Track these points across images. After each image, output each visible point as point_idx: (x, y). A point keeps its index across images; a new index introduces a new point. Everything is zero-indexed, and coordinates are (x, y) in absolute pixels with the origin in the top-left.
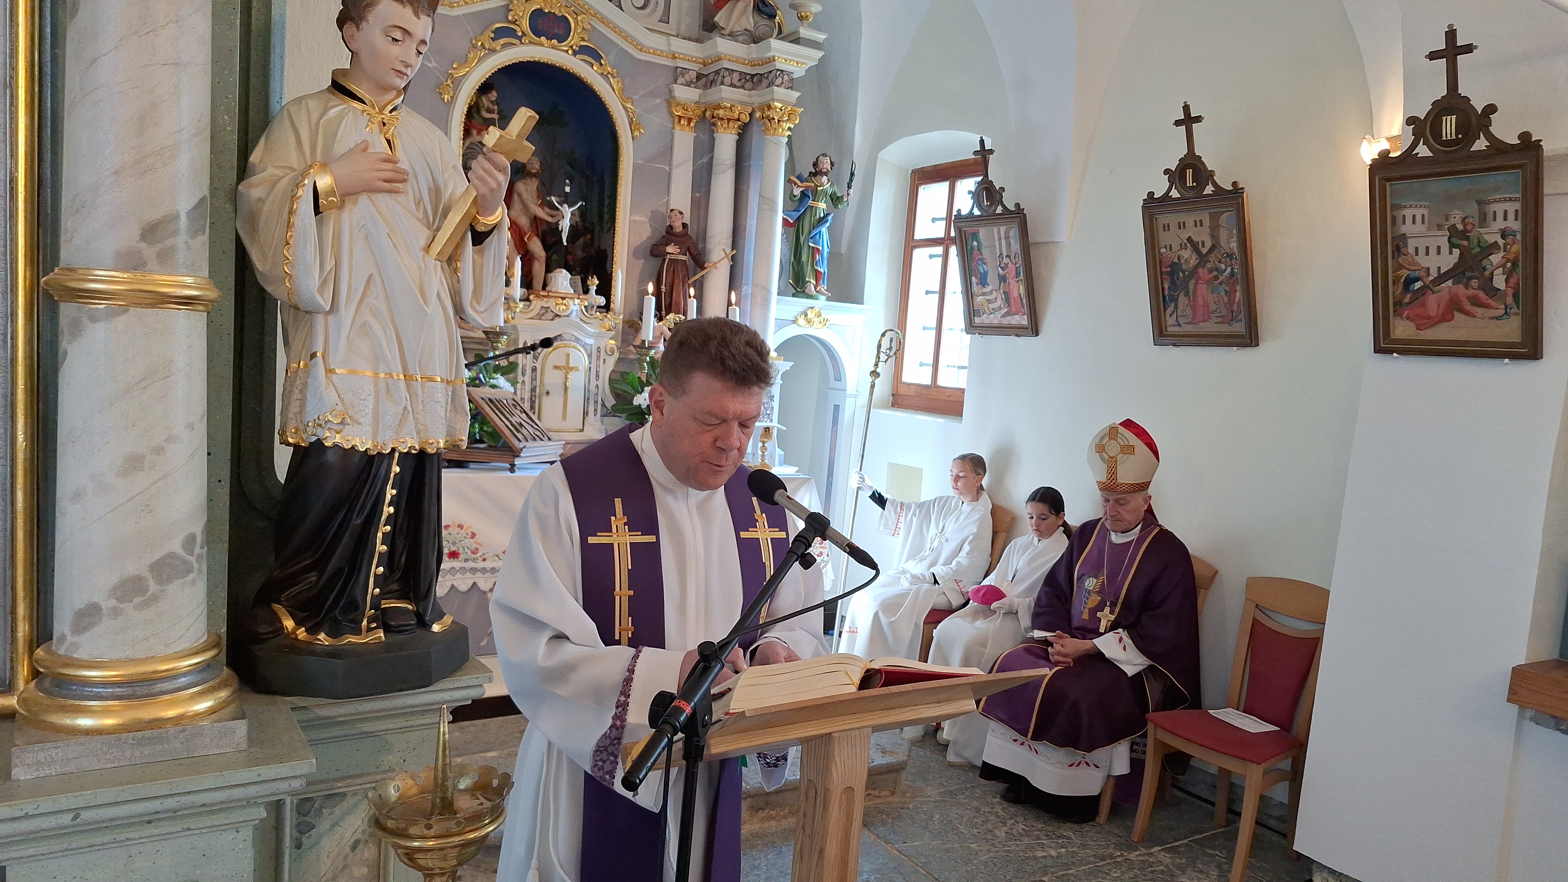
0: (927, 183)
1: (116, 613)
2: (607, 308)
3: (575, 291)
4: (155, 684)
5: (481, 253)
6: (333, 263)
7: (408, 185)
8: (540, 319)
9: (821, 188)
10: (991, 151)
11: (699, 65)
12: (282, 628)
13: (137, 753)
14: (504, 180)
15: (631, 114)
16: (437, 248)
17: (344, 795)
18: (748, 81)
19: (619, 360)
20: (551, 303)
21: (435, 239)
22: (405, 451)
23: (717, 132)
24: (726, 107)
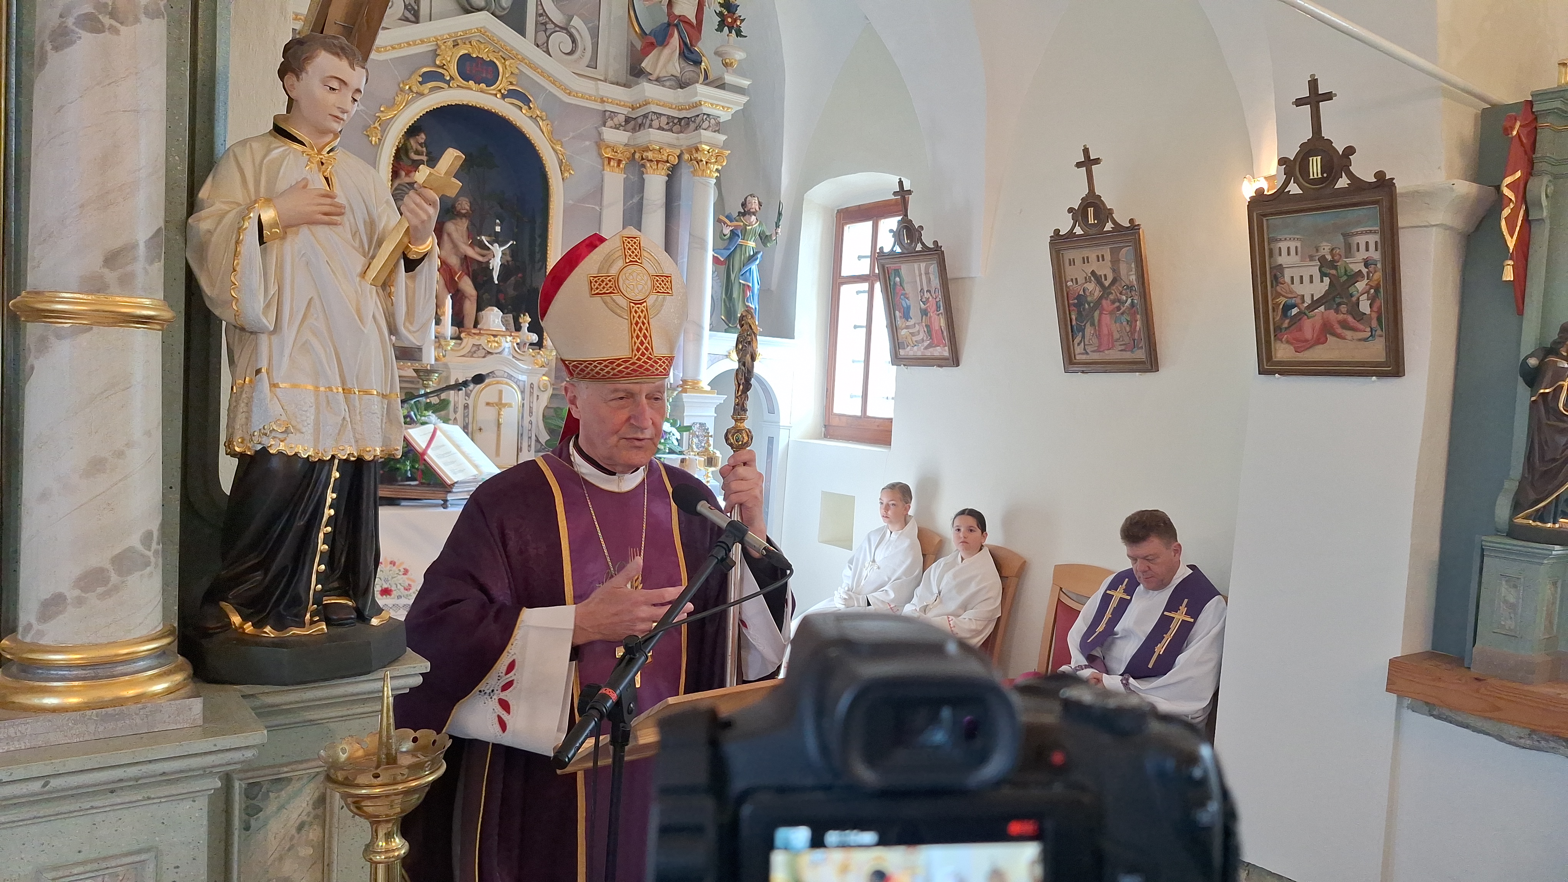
0: (853, 223)
1: (80, 602)
2: (539, 345)
3: (507, 329)
4: (116, 667)
5: (413, 278)
6: (277, 288)
7: (345, 218)
8: (472, 357)
9: (748, 228)
10: (909, 192)
11: (628, 109)
12: (230, 623)
13: (101, 729)
14: (433, 213)
15: (561, 156)
16: (372, 273)
17: (289, 780)
18: (676, 124)
19: (553, 396)
20: (482, 341)
21: (371, 266)
22: (345, 458)
23: (647, 173)
24: (654, 149)
